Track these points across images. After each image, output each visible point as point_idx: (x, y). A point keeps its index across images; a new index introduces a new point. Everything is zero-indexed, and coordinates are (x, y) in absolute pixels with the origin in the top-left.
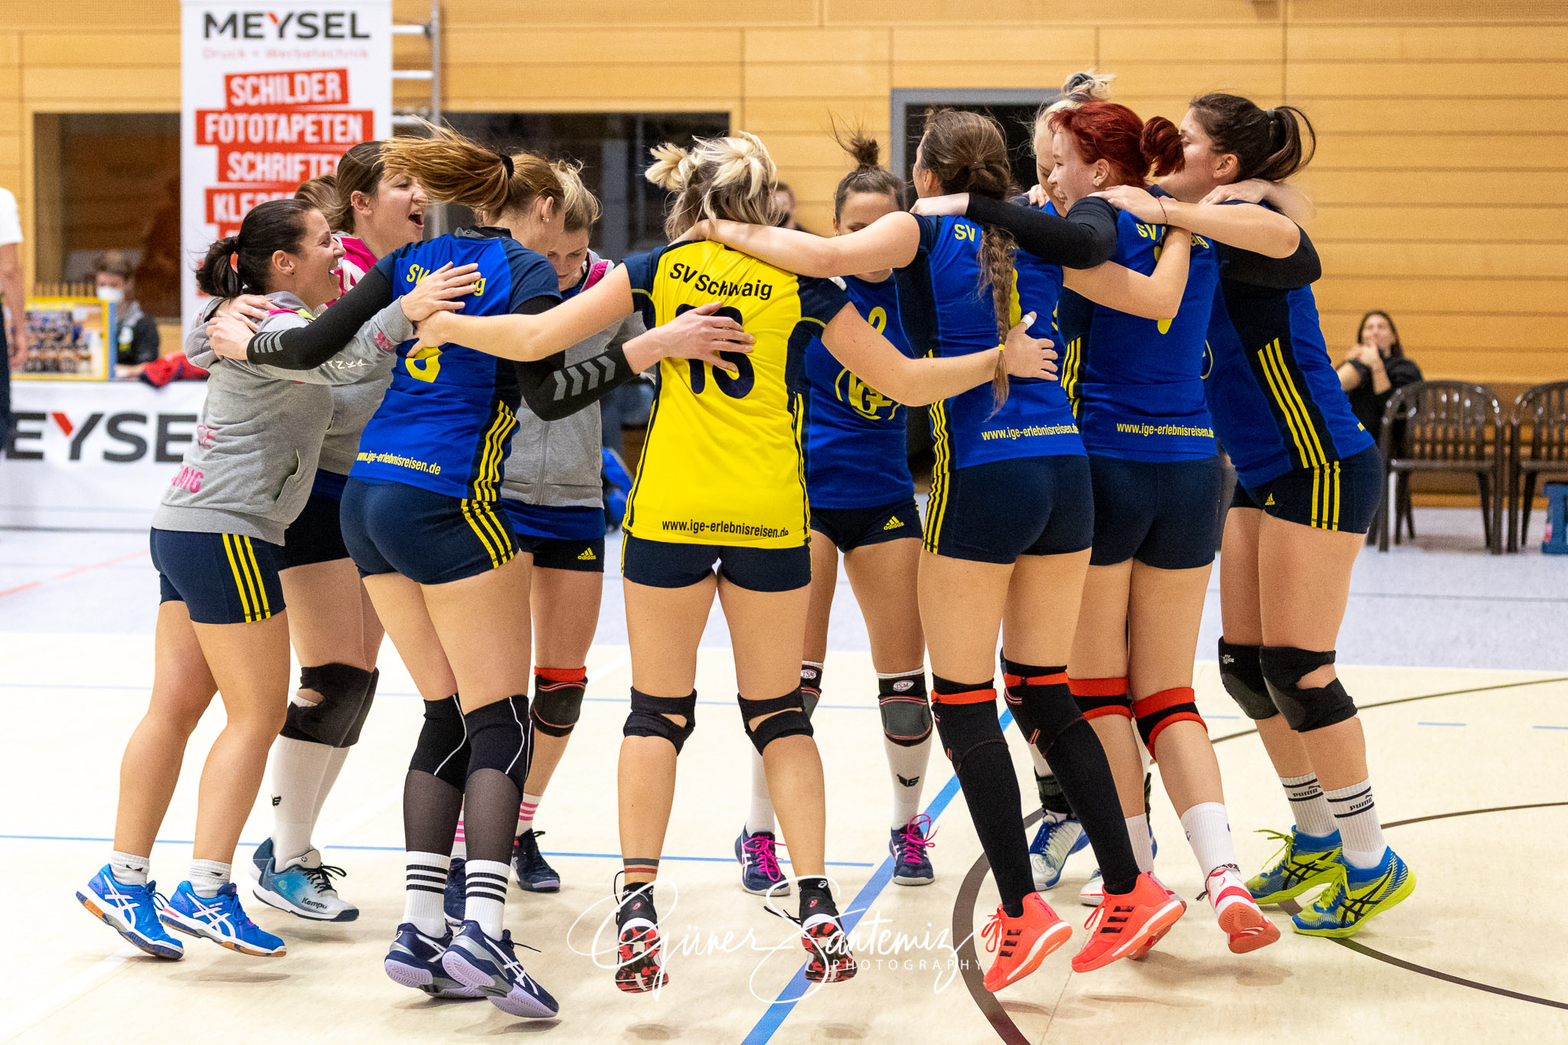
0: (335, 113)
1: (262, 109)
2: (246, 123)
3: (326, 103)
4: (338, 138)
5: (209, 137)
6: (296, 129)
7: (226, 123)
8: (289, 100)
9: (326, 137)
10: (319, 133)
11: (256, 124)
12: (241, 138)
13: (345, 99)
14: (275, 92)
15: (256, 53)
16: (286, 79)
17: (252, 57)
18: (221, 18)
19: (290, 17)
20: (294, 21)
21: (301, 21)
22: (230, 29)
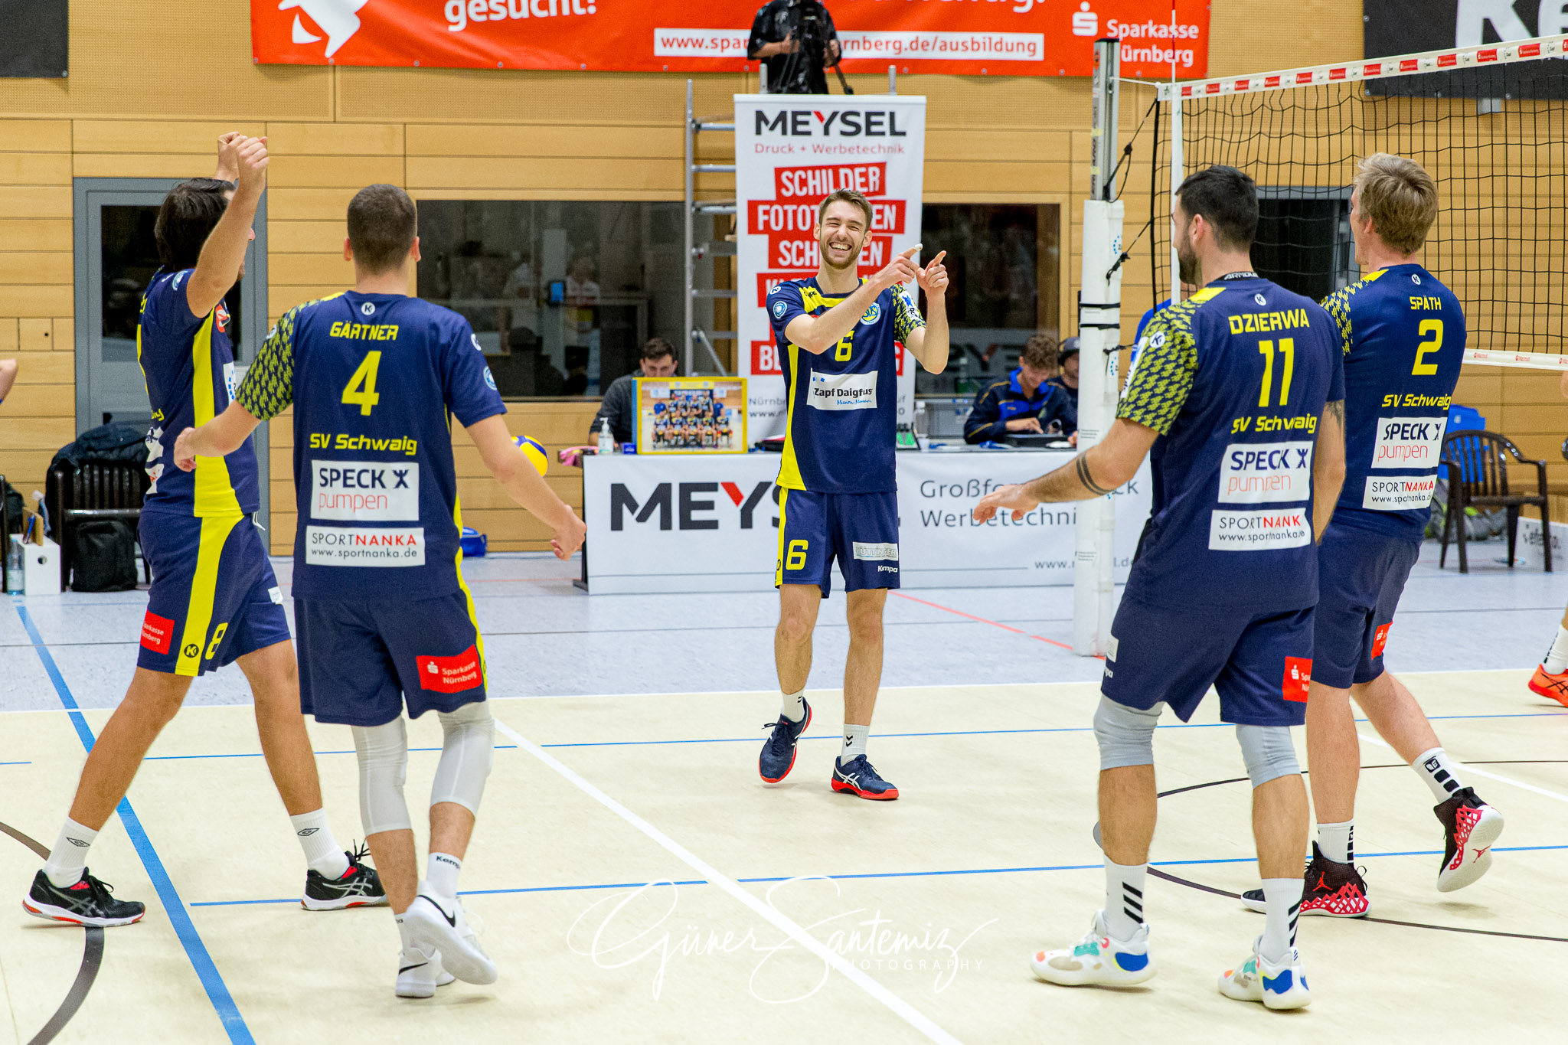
1: (809, 200)
2: (795, 213)
5: (761, 227)
7: (777, 211)
11: (804, 211)
12: (790, 227)
13: (882, 190)
14: (819, 183)
15: (803, 149)
16: (830, 172)
17: (801, 152)
18: (772, 117)
19: (835, 114)
20: (838, 118)
21: (844, 120)
22: (779, 126)
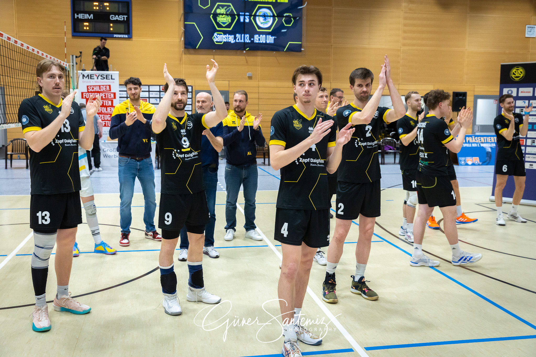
0: (108, 93)
1: (94, 92)
3: (107, 91)
4: (109, 97)
5: (84, 97)
6: (101, 96)
7: (87, 94)
8: (99, 90)
9: (107, 97)
10: (105, 96)
13: (110, 90)
14: (97, 89)
15: (93, 82)
16: (99, 87)
17: (92, 82)
18: (86, 75)
19: (99, 75)
20: (100, 76)
21: (101, 76)
22: (87, 77)
